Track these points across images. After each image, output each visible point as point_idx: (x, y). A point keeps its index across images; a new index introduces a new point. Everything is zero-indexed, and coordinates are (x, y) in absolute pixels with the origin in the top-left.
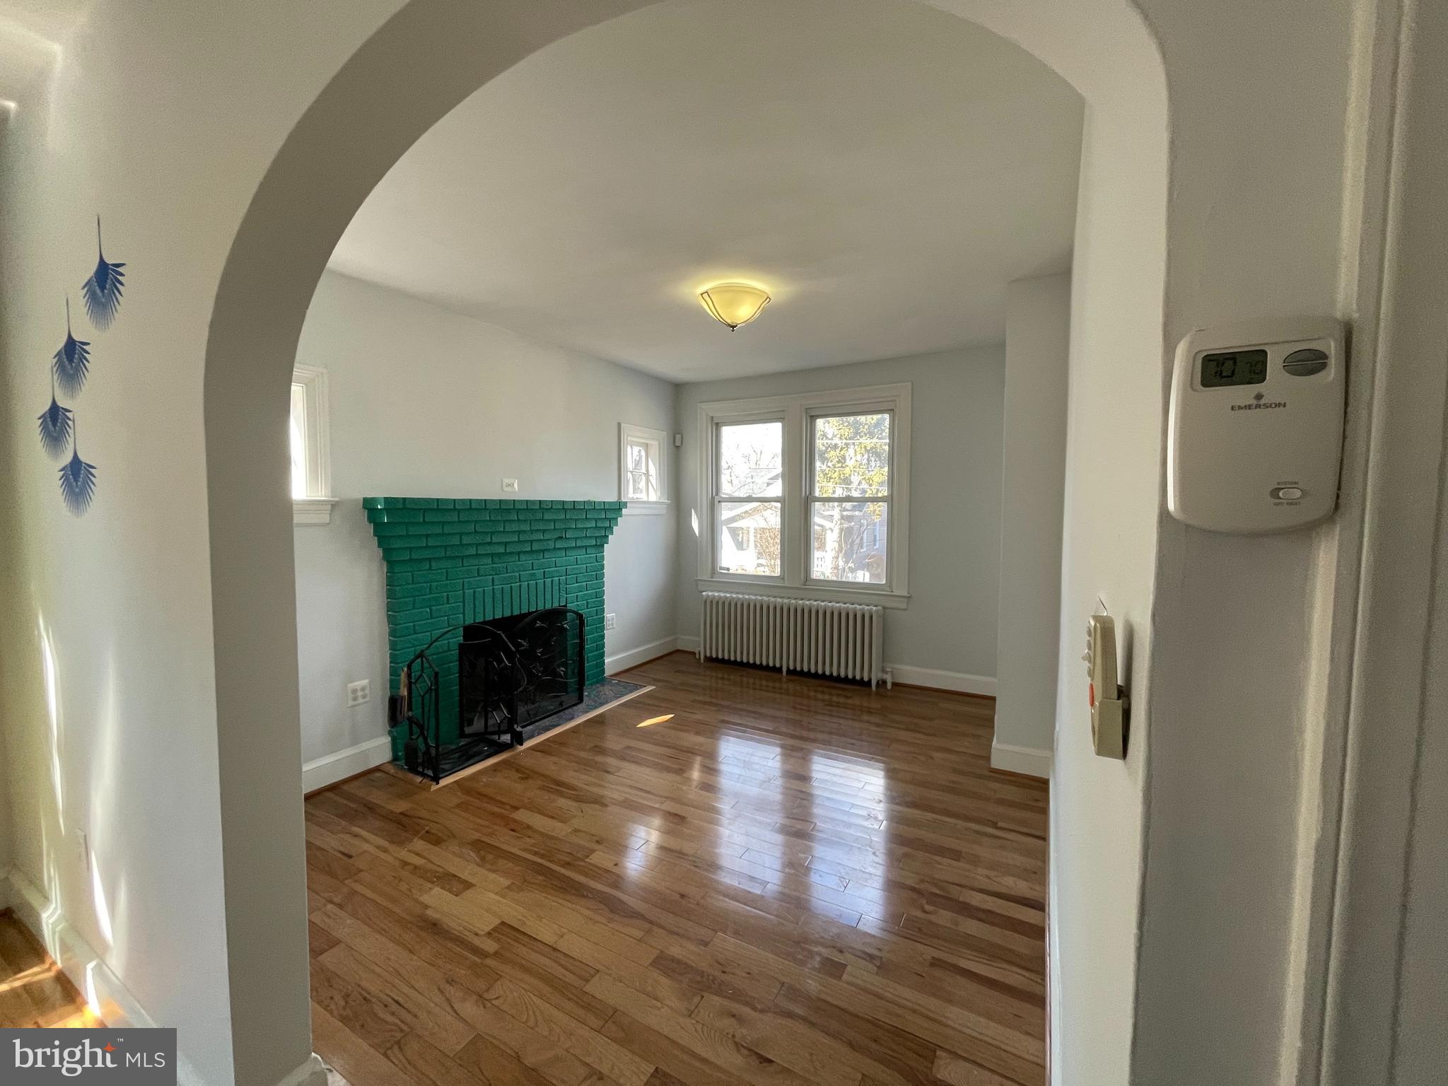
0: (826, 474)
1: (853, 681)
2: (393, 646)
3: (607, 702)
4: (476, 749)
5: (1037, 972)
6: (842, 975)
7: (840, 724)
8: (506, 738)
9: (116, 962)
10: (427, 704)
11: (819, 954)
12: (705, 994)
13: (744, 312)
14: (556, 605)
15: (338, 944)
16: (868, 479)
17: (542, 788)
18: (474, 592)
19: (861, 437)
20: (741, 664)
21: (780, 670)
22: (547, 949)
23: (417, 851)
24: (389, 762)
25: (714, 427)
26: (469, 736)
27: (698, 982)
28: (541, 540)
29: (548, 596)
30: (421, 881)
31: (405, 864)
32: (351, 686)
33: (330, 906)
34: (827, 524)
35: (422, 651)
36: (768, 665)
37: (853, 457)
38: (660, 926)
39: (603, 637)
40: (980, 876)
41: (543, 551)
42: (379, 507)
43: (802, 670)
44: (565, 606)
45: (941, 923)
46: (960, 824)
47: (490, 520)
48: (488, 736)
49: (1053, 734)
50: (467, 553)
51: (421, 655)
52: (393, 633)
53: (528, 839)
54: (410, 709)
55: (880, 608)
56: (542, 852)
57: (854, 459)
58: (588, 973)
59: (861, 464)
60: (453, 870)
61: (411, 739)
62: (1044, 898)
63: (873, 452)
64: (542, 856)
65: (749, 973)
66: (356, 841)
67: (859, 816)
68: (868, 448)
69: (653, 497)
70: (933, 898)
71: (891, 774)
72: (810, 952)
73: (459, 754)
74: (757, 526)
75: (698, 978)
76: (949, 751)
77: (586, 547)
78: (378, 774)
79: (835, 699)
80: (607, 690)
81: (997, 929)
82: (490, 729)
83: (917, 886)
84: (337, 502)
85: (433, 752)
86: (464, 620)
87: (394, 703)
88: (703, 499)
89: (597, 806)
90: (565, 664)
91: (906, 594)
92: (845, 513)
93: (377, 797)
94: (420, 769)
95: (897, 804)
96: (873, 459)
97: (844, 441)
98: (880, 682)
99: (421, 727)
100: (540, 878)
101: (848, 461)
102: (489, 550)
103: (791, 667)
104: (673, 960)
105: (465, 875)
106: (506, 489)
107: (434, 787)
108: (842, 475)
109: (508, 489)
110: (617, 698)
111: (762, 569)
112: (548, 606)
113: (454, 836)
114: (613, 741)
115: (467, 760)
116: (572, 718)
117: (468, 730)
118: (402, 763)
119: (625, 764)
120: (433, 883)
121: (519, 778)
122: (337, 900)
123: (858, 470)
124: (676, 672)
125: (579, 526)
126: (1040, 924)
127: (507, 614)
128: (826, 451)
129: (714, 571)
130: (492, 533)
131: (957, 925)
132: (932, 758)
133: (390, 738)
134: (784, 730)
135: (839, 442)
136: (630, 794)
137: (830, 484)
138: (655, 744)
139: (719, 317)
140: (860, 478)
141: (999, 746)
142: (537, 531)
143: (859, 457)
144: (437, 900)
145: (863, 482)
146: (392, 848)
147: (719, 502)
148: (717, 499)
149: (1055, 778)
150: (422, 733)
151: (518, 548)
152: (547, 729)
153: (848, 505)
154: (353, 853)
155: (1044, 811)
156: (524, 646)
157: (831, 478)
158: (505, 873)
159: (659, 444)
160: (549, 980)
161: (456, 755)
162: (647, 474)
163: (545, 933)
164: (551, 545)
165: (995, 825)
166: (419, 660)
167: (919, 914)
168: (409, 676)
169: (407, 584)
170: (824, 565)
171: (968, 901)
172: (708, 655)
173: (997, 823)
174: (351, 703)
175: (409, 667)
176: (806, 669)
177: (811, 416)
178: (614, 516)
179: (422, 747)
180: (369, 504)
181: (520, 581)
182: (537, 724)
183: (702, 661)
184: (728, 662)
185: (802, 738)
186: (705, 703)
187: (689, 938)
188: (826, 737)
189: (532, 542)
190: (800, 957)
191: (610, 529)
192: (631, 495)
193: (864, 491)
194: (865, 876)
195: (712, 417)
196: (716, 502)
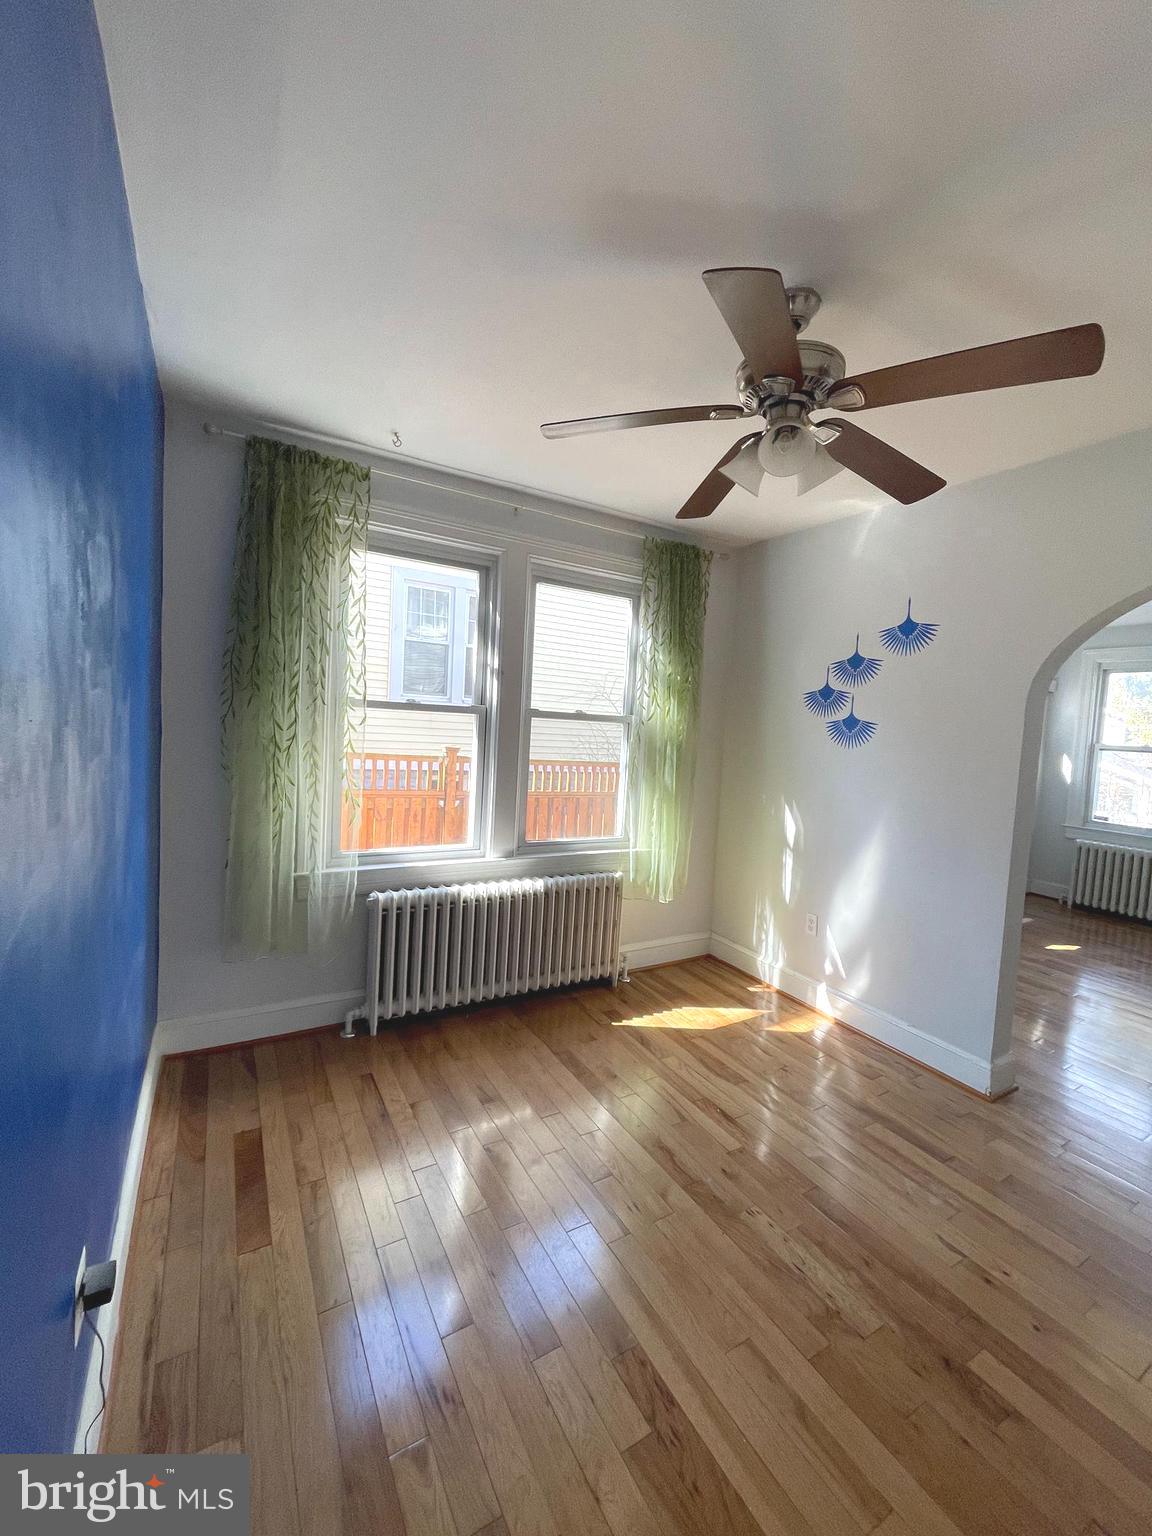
129: (1086, 819)
147: (1100, 750)
148: (1097, 746)
172: (1078, 901)
183: (1070, 907)
195: (1099, 664)
196: (1096, 749)
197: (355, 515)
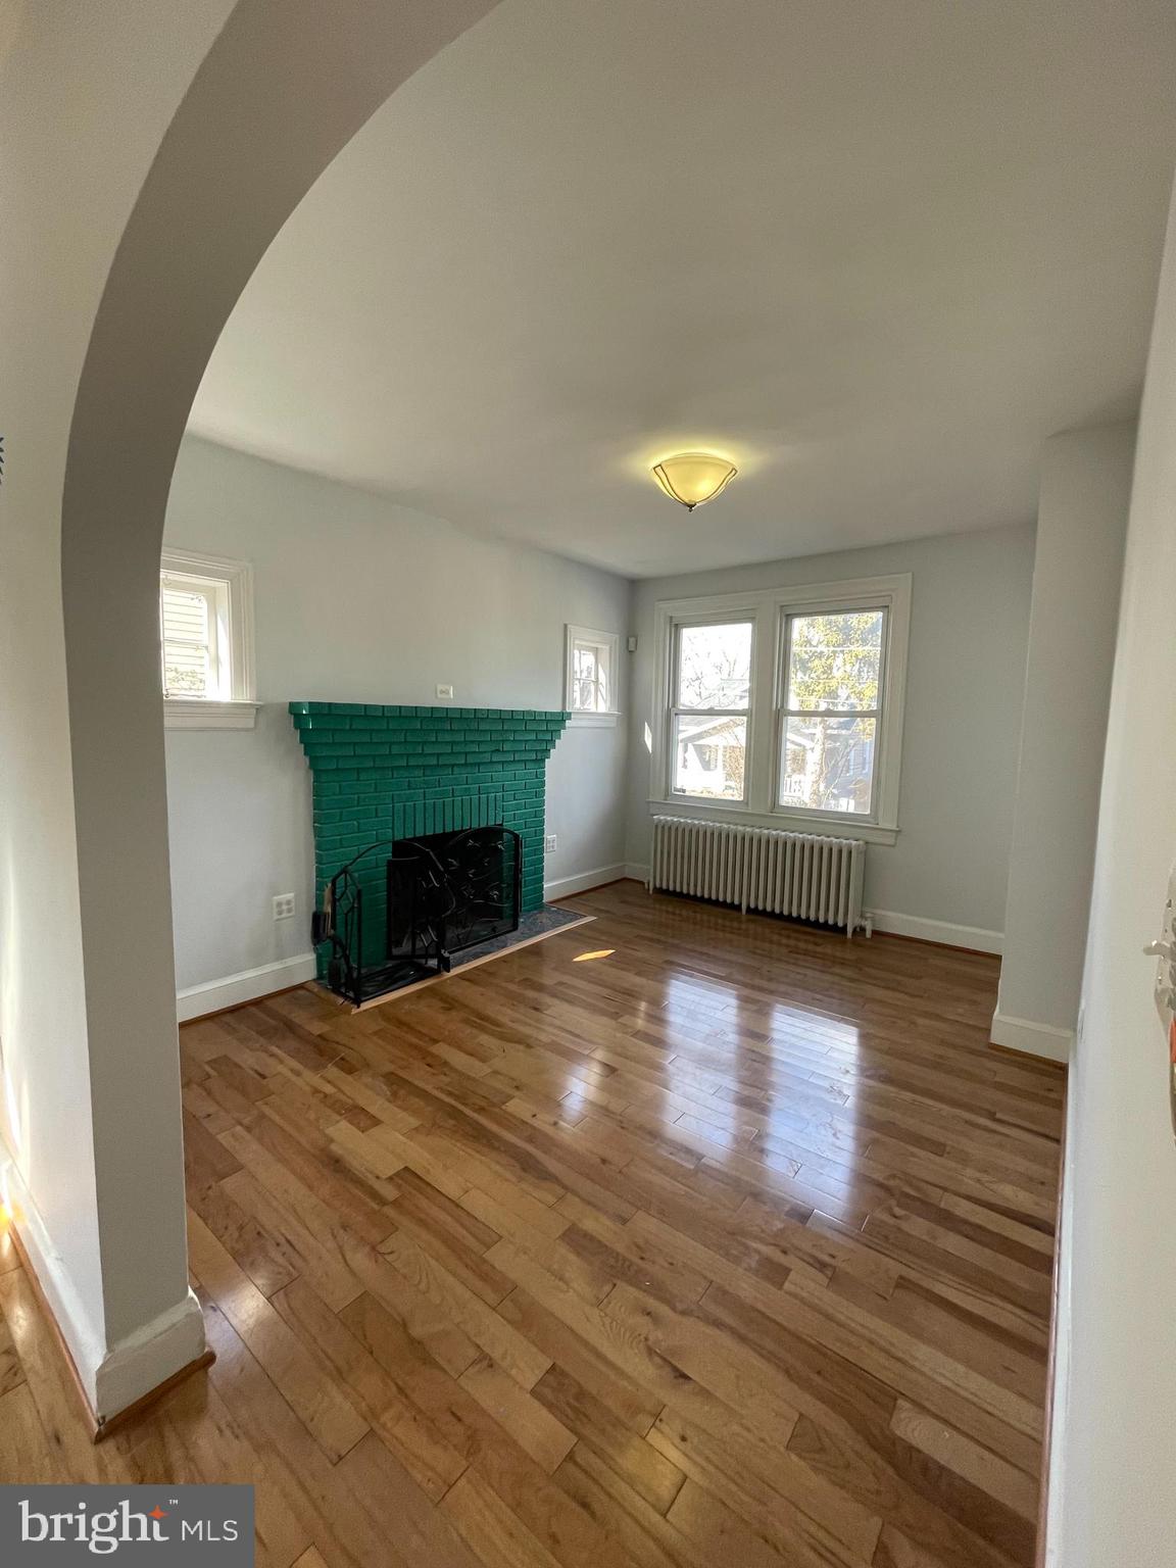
0: (808, 686)
1: (825, 926)
2: (319, 860)
4: (401, 973)
5: (1038, 1315)
6: (783, 1283)
7: (805, 975)
8: (433, 963)
10: (349, 922)
11: (758, 1252)
12: (618, 1283)
13: (704, 488)
14: (491, 823)
15: (241, 1169)
16: (860, 693)
17: (466, 1021)
18: (404, 806)
19: (852, 644)
20: (695, 898)
21: (739, 907)
22: (448, 1203)
23: (329, 1078)
24: (314, 980)
25: (673, 629)
26: (396, 957)
27: (612, 1266)
28: (475, 752)
29: (483, 813)
30: (329, 1111)
31: (316, 1091)
32: (278, 898)
33: (239, 1128)
34: (808, 744)
35: (346, 866)
36: (725, 901)
37: (841, 667)
38: (575, 1193)
39: (542, 860)
40: (969, 1179)
41: (479, 764)
42: (304, 712)
43: (765, 910)
44: (501, 825)
45: (913, 1233)
46: (946, 1109)
47: (422, 730)
48: (415, 960)
49: (1077, 1012)
50: (397, 764)
51: (344, 871)
52: (318, 847)
53: (443, 1076)
54: (334, 926)
55: (861, 842)
56: (457, 1092)
57: (842, 670)
58: (490, 1239)
59: (850, 676)
60: (362, 1103)
61: (335, 958)
62: (1055, 1220)
63: (864, 661)
64: (457, 1098)
65: (672, 1264)
66: (271, 1061)
67: (820, 1087)
68: (860, 657)
69: (603, 708)
70: (906, 1200)
71: (865, 1039)
72: (747, 1247)
73: (386, 976)
74: (726, 744)
75: (612, 1261)
76: (939, 1017)
77: (525, 761)
78: (301, 992)
79: (802, 945)
80: (544, 918)
81: (987, 1251)
82: (418, 953)
83: (886, 1182)
84: (261, 706)
85: (355, 975)
86: (393, 836)
87: (317, 919)
88: (658, 711)
89: (521, 1047)
90: (498, 888)
91: (894, 828)
92: (829, 731)
93: (299, 1016)
94: (343, 990)
95: (867, 1077)
96: (866, 670)
97: (832, 649)
98: (858, 929)
99: (344, 947)
100: (452, 1122)
101: (834, 670)
102: (421, 761)
103: (752, 906)
104: (586, 1235)
105: (372, 1110)
106: (439, 696)
107: (355, 1011)
108: (827, 689)
109: (444, 696)
110: (554, 926)
111: (731, 791)
112: (483, 825)
113: (368, 1065)
114: (548, 975)
115: (395, 982)
116: (504, 946)
117: (396, 951)
118: (325, 982)
119: (556, 1001)
120: (341, 1115)
121: (443, 1008)
122: (246, 1122)
123: (846, 682)
124: (622, 902)
125: (518, 738)
126: (1049, 1253)
127: (439, 831)
128: (809, 661)
129: (667, 792)
130: (424, 743)
131: (934, 1238)
132: (914, 1023)
135: (825, 650)
136: (557, 1036)
137: (812, 698)
138: (590, 982)
139: (672, 493)
140: (850, 691)
141: (1002, 1018)
142: (472, 742)
143: (848, 667)
144: (343, 1135)
145: (852, 696)
146: (304, 1071)
147: (677, 715)
148: (673, 711)
149: (1076, 1067)
150: (345, 954)
151: (452, 760)
152: (477, 956)
153: (833, 721)
154: (266, 1073)
155: (1060, 1105)
156: (454, 866)
157: (813, 691)
158: (415, 1113)
159: (611, 650)
160: (450, 1242)
161: (379, 979)
162: (597, 682)
163: (449, 1184)
164: (487, 758)
165: (992, 1116)
166: (343, 876)
167: (886, 1217)
168: (333, 892)
169: (334, 794)
170: (800, 789)
171: (951, 1209)
172: (658, 886)
173: (995, 1113)
174: (276, 917)
175: (334, 883)
176: (769, 909)
177: (788, 615)
178: (556, 728)
179: (344, 967)
180: (294, 709)
181: (453, 796)
182: (466, 950)
183: (651, 892)
184: (680, 895)
185: (761, 989)
186: (651, 940)
187: (606, 1213)
188: (790, 989)
189: (466, 753)
190: (734, 1252)
191: (552, 742)
192: (578, 705)
193: (853, 706)
194: (822, 1161)
195: (671, 618)
196: (673, 715)
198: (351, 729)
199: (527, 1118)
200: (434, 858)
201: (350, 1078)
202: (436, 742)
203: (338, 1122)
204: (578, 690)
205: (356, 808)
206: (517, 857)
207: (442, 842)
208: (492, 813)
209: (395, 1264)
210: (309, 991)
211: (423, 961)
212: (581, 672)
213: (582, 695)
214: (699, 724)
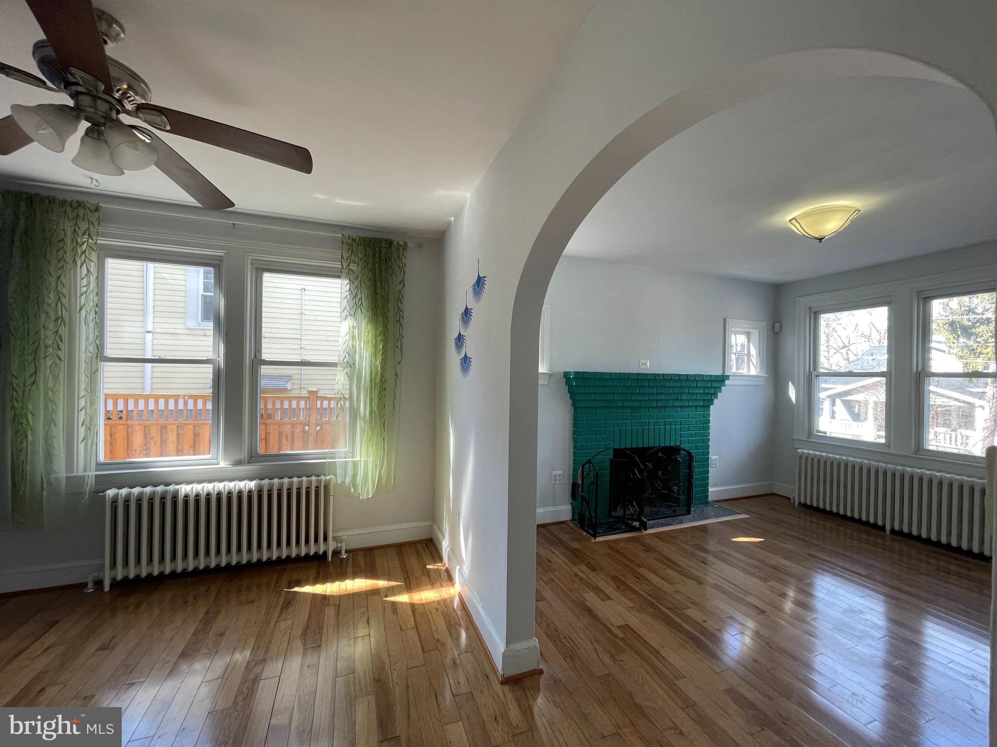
2: (575, 454)
3: (708, 518)
4: (618, 526)
8: (636, 524)
9: (466, 568)
10: (591, 491)
12: (766, 729)
13: (831, 226)
14: (673, 444)
15: (544, 600)
17: (658, 560)
18: (620, 429)
21: (883, 528)
23: (582, 570)
24: (570, 520)
25: (812, 316)
26: (614, 517)
27: (761, 719)
28: (664, 400)
29: (668, 437)
30: (584, 586)
31: (576, 575)
32: (554, 472)
33: (541, 582)
35: (590, 459)
36: (868, 521)
39: (707, 472)
41: (665, 407)
42: (572, 377)
44: (680, 446)
47: (631, 386)
48: (625, 520)
50: (617, 405)
51: (589, 462)
52: (575, 447)
53: (646, 587)
54: (582, 491)
56: (654, 596)
58: (679, 675)
60: (601, 587)
61: (582, 509)
64: (655, 599)
66: (553, 555)
69: (753, 372)
73: (608, 526)
75: (761, 717)
77: (696, 407)
78: (564, 525)
80: (709, 510)
82: (627, 516)
85: (594, 520)
86: (614, 446)
87: (574, 486)
88: (800, 373)
89: (695, 582)
90: (678, 485)
93: (564, 537)
94: (586, 528)
99: (588, 503)
100: (651, 609)
102: (630, 404)
103: (897, 528)
105: (607, 592)
106: (642, 367)
107: (593, 540)
109: (643, 367)
110: (716, 516)
112: (667, 444)
113: (603, 570)
114: (712, 545)
116: (682, 523)
117: (613, 514)
118: (576, 522)
119: (718, 561)
120: (590, 589)
121: (643, 549)
122: (545, 580)
124: (772, 509)
125: (691, 391)
127: (640, 446)
129: (810, 433)
130: (632, 394)
133: (571, 507)
134: (878, 577)
136: (719, 581)
142: (661, 394)
144: (591, 598)
146: (570, 564)
147: (817, 376)
148: (814, 373)
150: (588, 507)
151: (649, 404)
152: (663, 525)
154: (552, 561)
156: (649, 467)
158: (631, 600)
159: (760, 332)
160: (653, 667)
161: (605, 526)
162: (749, 354)
163: (652, 640)
164: (670, 403)
166: (588, 465)
168: (583, 472)
169: (583, 420)
172: (802, 501)
174: (553, 482)
175: (583, 468)
176: (914, 533)
177: (925, 297)
178: (718, 385)
179: (588, 516)
180: (566, 375)
181: (649, 426)
182: (657, 521)
183: (796, 506)
184: (824, 511)
187: (757, 690)
189: (657, 400)
191: (715, 395)
192: (734, 370)
195: (810, 308)
196: (813, 376)
197: (89, 235)
198: (594, 386)
199: (700, 621)
200: (638, 460)
201: (592, 573)
202: (639, 393)
203: (589, 592)
204: (734, 360)
205: (594, 429)
206: (690, 467)
207: (642, 452)
208: (673, 437)
209: (625, 667)
210: (567, 525)
211: (631, 522)
212: (737, 345)
213: (737, 363)
214: (846, 383)
